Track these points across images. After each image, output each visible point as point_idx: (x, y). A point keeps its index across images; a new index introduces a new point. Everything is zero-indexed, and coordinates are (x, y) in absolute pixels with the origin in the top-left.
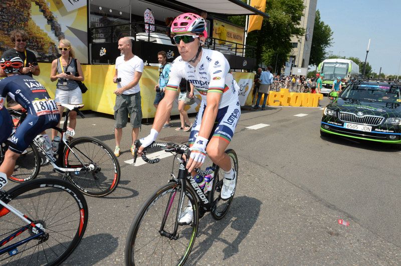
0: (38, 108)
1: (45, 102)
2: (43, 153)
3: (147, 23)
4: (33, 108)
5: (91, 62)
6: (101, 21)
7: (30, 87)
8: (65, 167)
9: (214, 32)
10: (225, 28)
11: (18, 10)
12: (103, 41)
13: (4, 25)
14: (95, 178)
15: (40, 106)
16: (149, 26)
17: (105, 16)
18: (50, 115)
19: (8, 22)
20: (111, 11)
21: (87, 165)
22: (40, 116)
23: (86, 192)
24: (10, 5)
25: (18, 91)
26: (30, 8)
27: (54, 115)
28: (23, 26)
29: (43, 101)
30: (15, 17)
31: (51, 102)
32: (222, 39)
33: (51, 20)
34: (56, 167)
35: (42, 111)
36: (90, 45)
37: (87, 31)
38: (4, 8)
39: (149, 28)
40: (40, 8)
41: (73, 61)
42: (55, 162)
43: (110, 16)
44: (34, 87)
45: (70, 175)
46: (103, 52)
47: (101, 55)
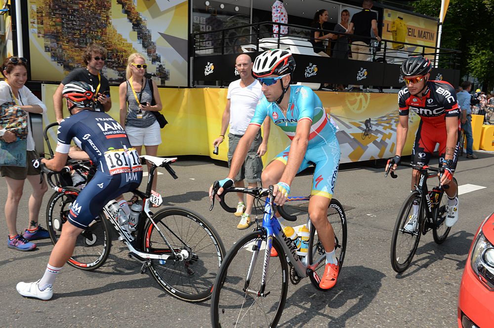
0: (112, 163)
1: (123, 154)
2: (116, 227)
3: (275, 23)
4: (104, 163)
5: (191, 85)
6: (209, 22)
7: (103, 130)
8: (146, 252)
9: (384, 29)
10: (403, 22)
11: (94, 12)
12: (209, 52)
13: (75, 34)
14: (189, 272)
15: (115, 160)
16: (279, 28)
17: (214, 13)
18: (128, 173)
19: (80, 29)
20: (222, 6)
21: (177, 251)
22: (114, 175)
23: (174, 292)
24: (83, 5)
25: (86, 137)
26: (109, 9)
27: (135, 173)
28: (99, 34)
29: (120, 152)
30: (90, 23)
31: (132, 153)
32: (398, 41)
33: (137, 25)
34: (132, 250)
35: (117, 167)
36: (192, 58)
37: (187, 39)
38: (75, 10)
39: (279, 31)
40: (123, 7)
41: (148, 84)
42: (131, 243)
43: (221, 12)
44: (109, 130)
45: (152, 264)
46: (209, 69)
47: (206, 74)
